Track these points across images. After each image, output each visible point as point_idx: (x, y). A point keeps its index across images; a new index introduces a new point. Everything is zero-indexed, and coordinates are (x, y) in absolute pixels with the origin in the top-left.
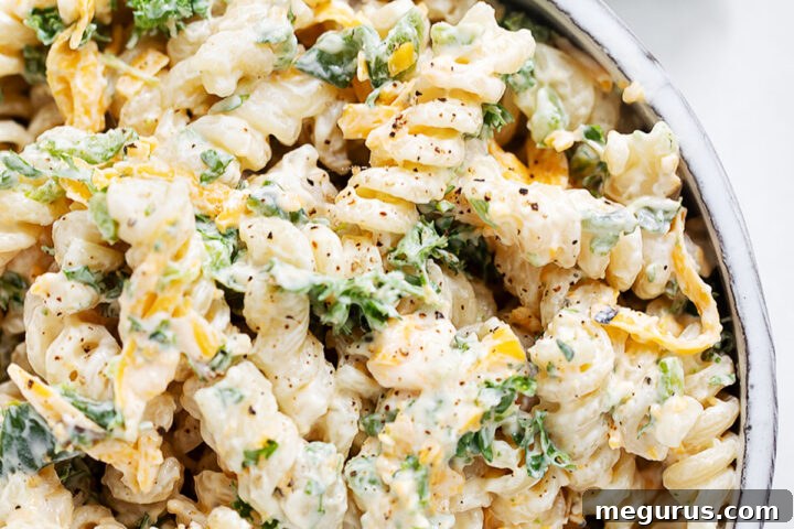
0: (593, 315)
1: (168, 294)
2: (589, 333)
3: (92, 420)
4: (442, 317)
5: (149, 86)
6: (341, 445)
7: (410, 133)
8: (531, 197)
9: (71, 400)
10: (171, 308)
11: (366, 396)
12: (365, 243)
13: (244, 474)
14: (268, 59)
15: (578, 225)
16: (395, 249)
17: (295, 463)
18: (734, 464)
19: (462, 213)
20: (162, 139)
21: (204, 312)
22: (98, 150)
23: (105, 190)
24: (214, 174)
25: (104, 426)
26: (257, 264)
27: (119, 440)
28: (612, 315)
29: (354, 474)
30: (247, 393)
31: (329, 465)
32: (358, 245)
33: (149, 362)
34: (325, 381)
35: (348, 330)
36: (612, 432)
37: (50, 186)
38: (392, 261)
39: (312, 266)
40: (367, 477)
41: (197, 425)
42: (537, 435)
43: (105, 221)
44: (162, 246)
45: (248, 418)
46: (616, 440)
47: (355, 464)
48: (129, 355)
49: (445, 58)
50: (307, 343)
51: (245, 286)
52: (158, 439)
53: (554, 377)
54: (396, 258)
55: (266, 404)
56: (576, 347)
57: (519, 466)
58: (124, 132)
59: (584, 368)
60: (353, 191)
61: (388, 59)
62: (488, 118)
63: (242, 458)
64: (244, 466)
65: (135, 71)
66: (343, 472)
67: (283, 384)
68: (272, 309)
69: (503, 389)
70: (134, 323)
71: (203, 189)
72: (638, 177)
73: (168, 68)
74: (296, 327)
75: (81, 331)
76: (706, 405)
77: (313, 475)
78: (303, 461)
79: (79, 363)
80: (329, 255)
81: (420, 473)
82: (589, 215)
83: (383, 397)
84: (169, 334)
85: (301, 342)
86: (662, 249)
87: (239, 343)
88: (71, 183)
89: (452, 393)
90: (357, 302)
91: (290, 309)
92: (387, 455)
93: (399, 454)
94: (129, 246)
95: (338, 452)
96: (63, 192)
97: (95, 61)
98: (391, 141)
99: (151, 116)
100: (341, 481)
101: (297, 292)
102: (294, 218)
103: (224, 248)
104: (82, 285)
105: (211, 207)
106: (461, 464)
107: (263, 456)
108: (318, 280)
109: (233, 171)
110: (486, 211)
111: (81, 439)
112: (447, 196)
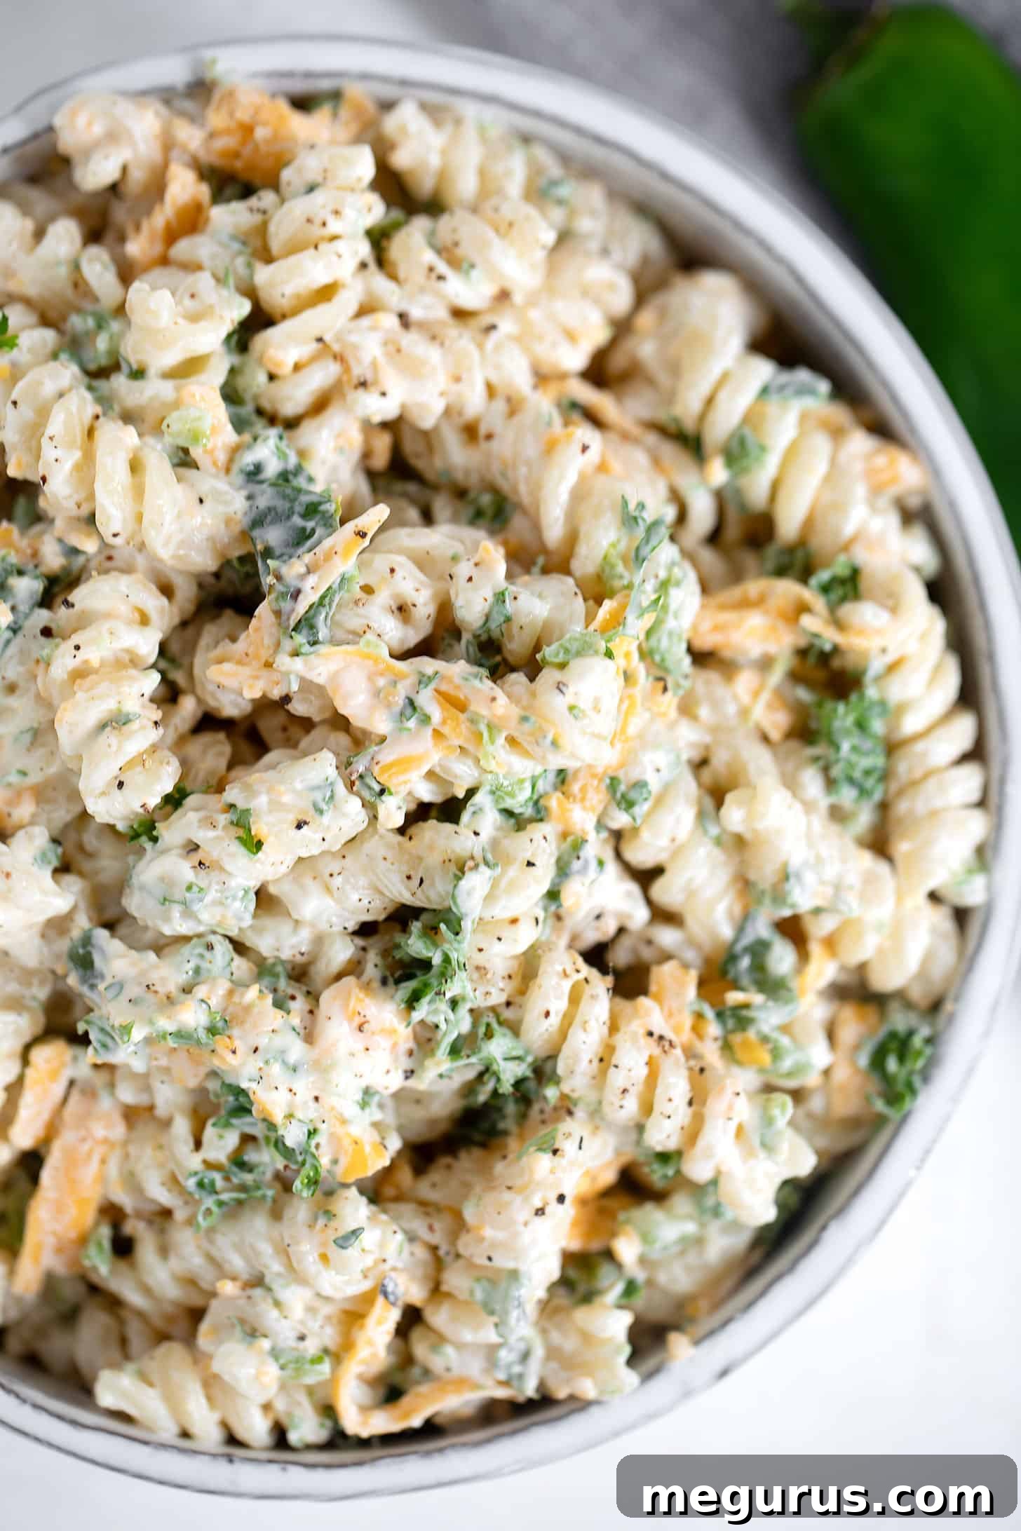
0: (393, 1274)
1: (464, 727)
2: (369, 1269)
3: (307, 612)
4: (407, 1078)
5: (744, 713)
6: (249, 933)
7: (650, 1057)
8: (553, 1207)
9: (335, 586)
10: (446, 730)
11: (313, 970)
12: (510, 987)
13: (220, 806)
14: (765, 875)
15: (511, 1265)
16: (500, 1023)
17: (230, 874)
18: (185, 1434)
19: (542, 1112)
20: (672, 726)
21: (438, 770)
22: (665, 643)
23: (609, 654)
24: (618, 795)
25: (296, 628)
26: (495, 843)
27: (278, 645)
28: (392, 1298)
29: (210, 947)
30: (326, 819)
31: (223, 916)
32: (510, 977)
33: (377, 693)
34: (334, 919)
35: (398, 955)
36: (238, 1284)
37: (621, 577)
38: (485, 1020)
39: (487, 915)
40: (205, 965)
41: (291, 744)
42: (243, 1188)
43: (567, 651)
44: (527, 727)
45: (292, 818)
46: (228, 1288)
47: (223, 949)
48: (389, 668)
49: (744, 1111)
50: (387, 900)
51: (467, 826)
52: (276, 694)
53: (316, 1219)
54: (488, 1025)
55: (309, 842)
56: (352, 1252)
57: (205, 1162)
58: (686, 677)
59: (324, 1258)
60: (581, 976)
61: (751, 1034)
62: (664, 1157)
63: (241, 805)
64: (232, 806)
65: (766, 696)
66: (214, 933)
67: (335, 866)
68: (434, 859)
69: (305, 1151)
70: (430, 679)
71: (601, 780)
72: (569, 1344)
73: (765, 739)
74: (408, 888)
75: (425, 605)
76: (267, 1407)
77: (212, 895)
78: (233, 883)
79: (383, 598)
80: (499, 939)
81: (202, 1035)
82: (525, 1281)
83: (308, 993)
84: (412, 724)
85: (388, 894)
86: (474, 1367)
87: (393, 812)
88: (623, 607)
89: (304, 1086)
90: (434, 971)
91: (433, 884)
92: (231, 993)
93: (230, 1009)
94: (532, 679)
95: (240, 929)
96: (611, 595)
97: (782, 645)
98: (642, 1032)
99: (704, 712)
100: (201, 929)
101: (453, 897)
102: (553, 895)
103: (520, 801)
104: (486, 610)
105: (575, 788)
106: (213, 1085)
107: (241, 833)
108: (467, 925)
109: (620, 820)
110: (540, 1149)
111: (283, 595)
112: (564, 1097)
